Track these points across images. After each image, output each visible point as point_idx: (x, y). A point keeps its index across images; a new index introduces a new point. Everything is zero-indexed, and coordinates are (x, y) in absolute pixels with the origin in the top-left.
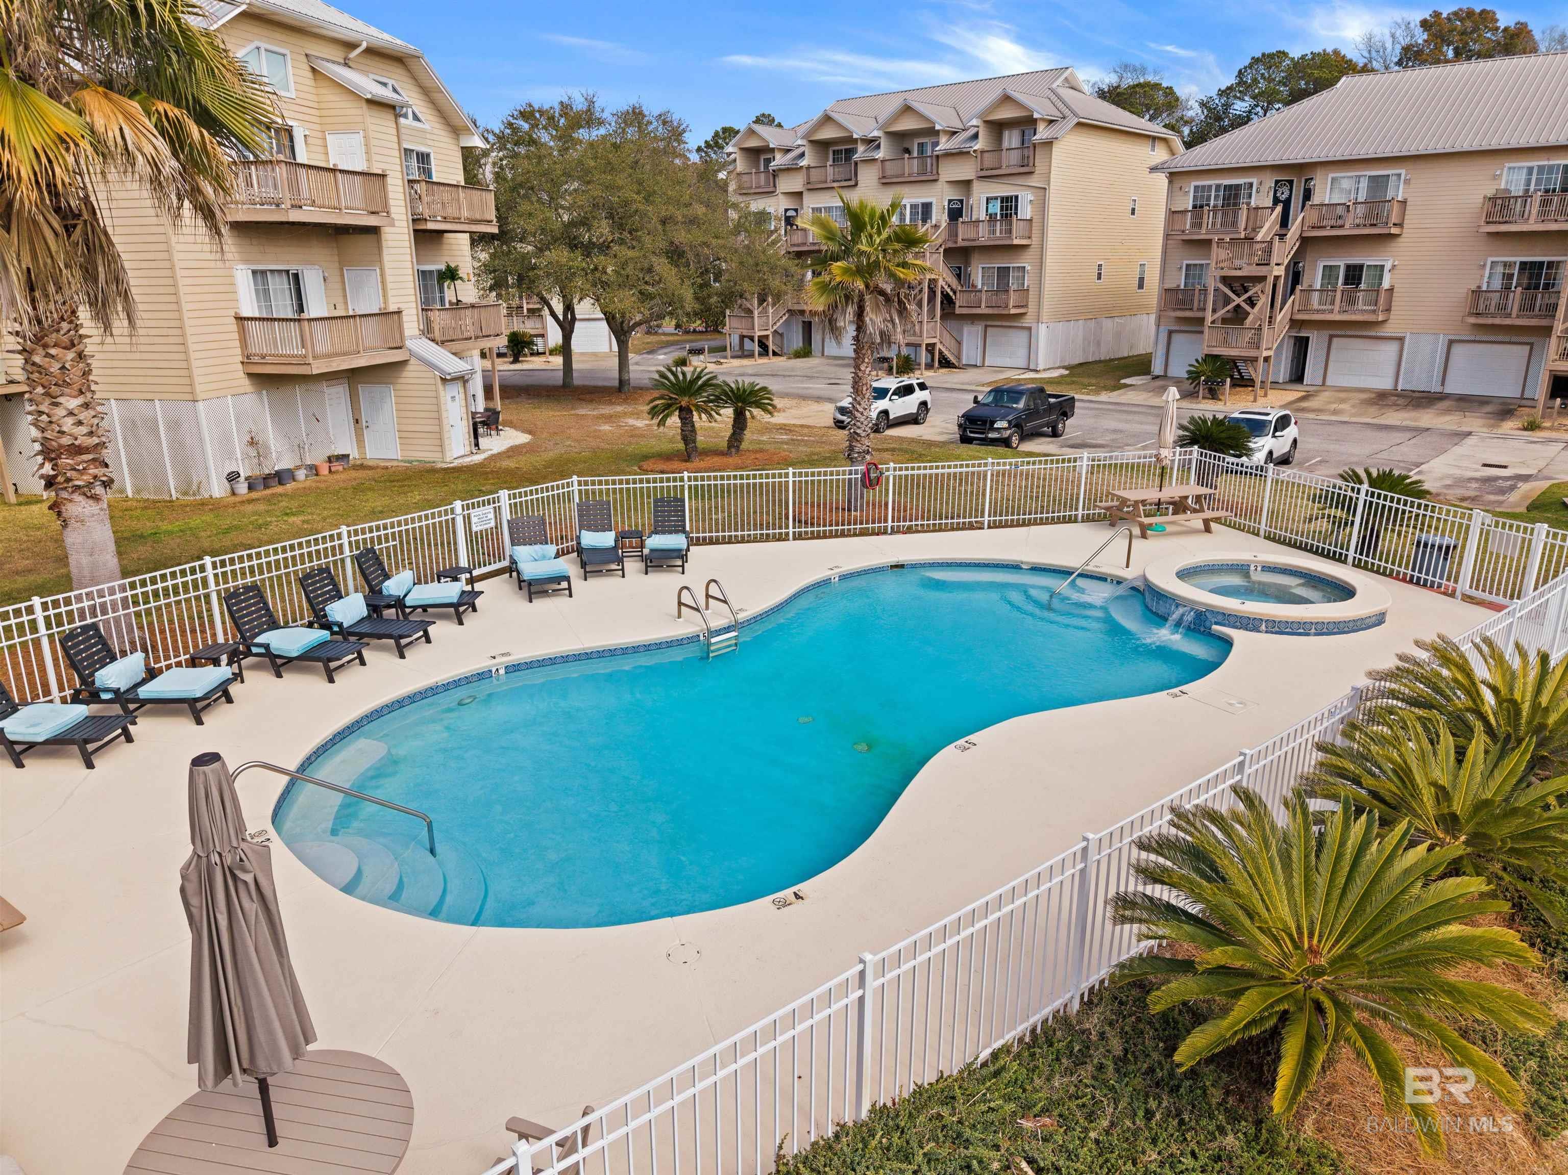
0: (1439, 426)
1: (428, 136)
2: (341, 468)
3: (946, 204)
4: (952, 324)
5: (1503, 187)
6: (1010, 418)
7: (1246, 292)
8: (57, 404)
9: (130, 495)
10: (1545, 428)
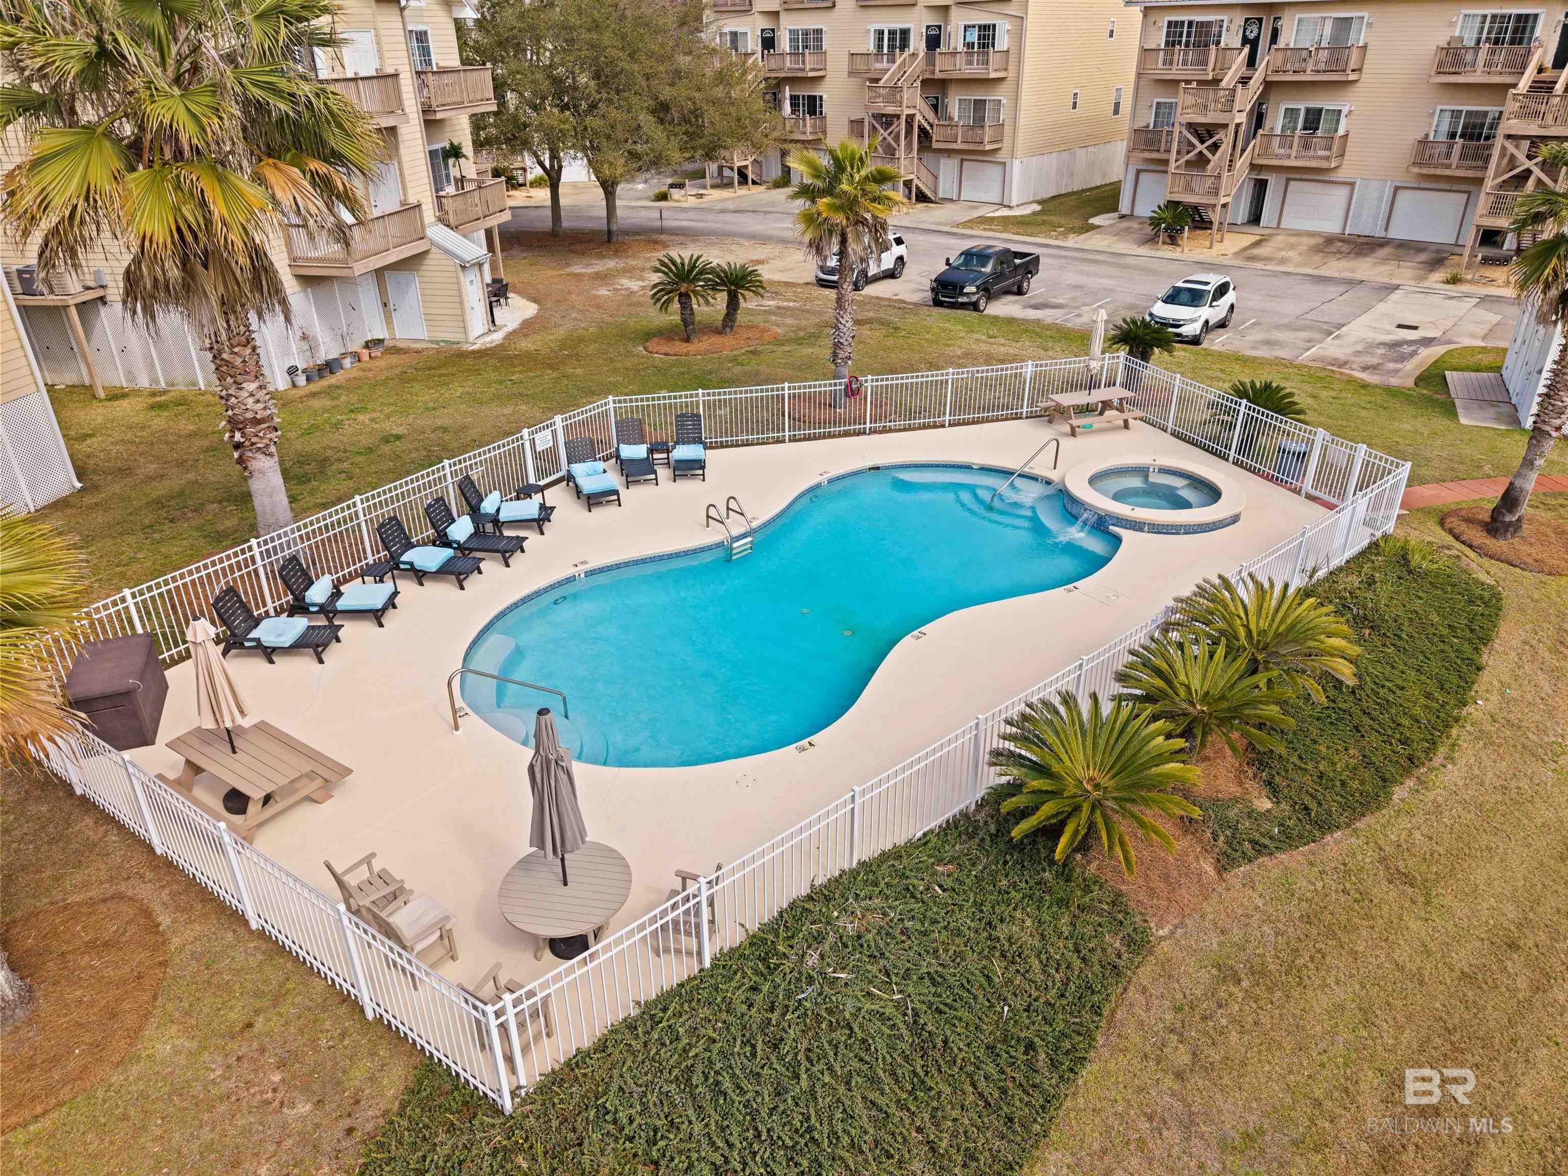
0: (1371, 279)
1: (425, 14)
2: (379, 354)
3: (924, 30)
4: (928, 157)
5: (1457, 34)
6: (978, 283)
7: (1211, 137)
8: (241, 389)
9: (203, 388)
10: (1468, 281)
